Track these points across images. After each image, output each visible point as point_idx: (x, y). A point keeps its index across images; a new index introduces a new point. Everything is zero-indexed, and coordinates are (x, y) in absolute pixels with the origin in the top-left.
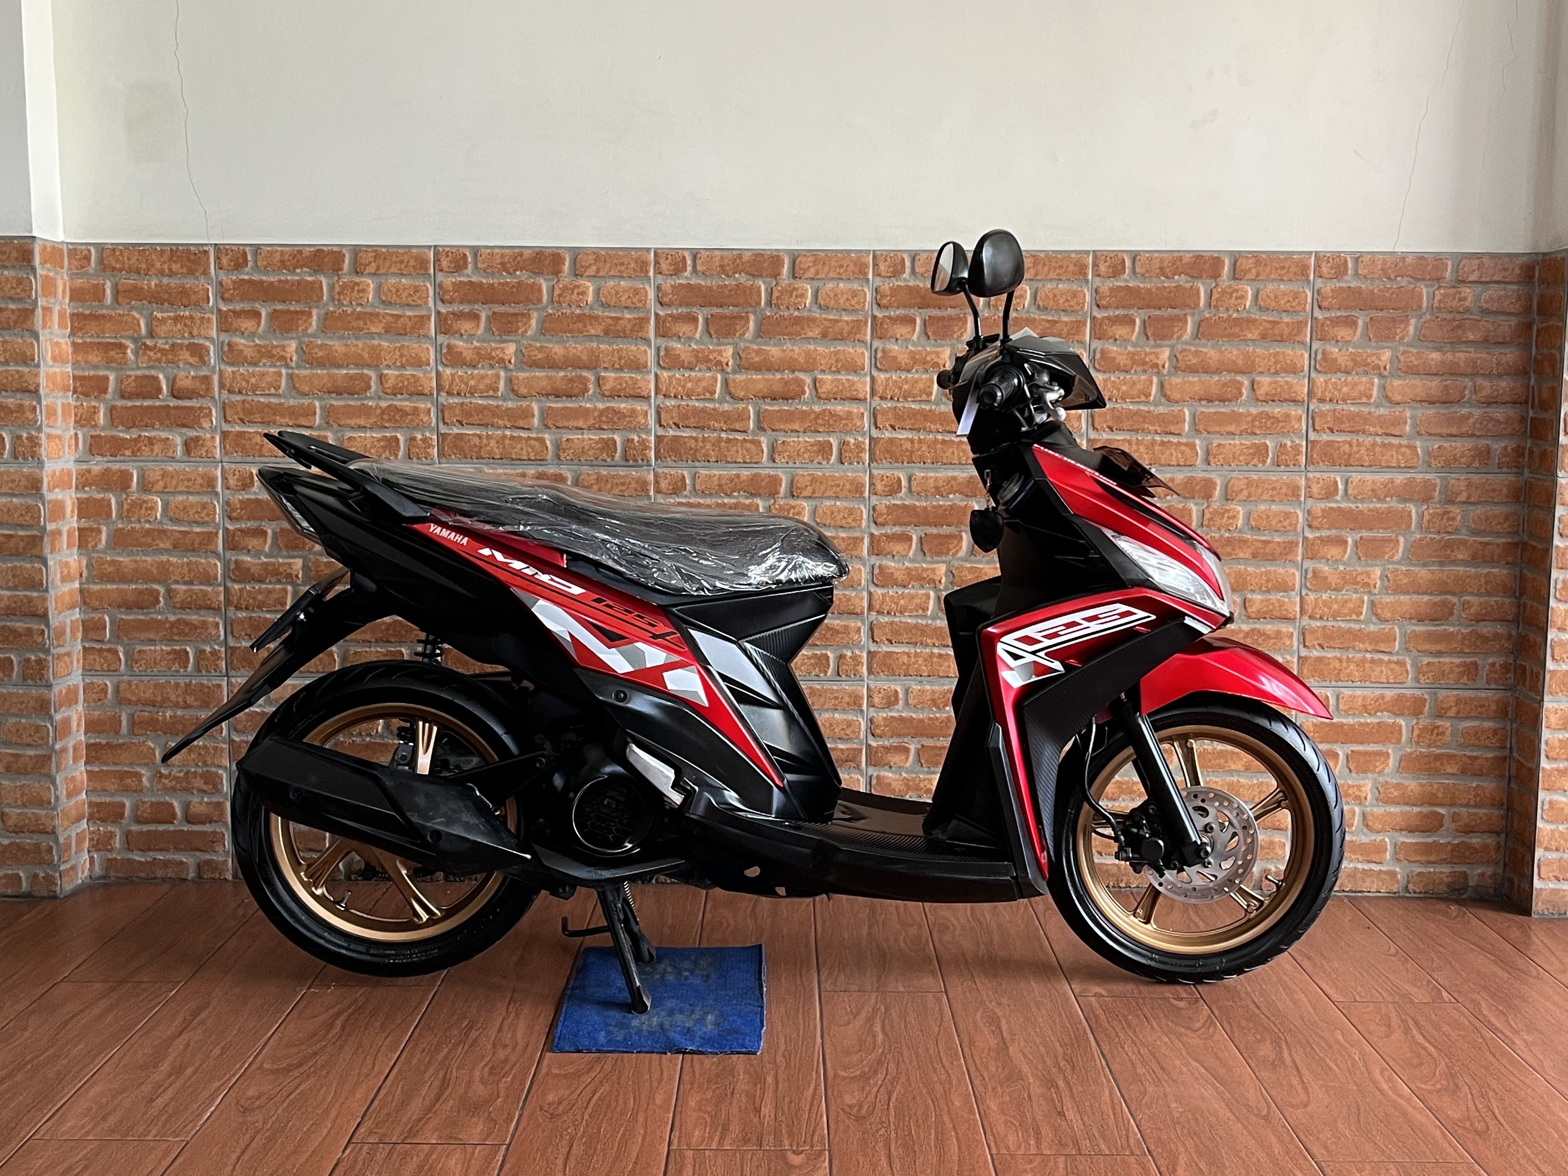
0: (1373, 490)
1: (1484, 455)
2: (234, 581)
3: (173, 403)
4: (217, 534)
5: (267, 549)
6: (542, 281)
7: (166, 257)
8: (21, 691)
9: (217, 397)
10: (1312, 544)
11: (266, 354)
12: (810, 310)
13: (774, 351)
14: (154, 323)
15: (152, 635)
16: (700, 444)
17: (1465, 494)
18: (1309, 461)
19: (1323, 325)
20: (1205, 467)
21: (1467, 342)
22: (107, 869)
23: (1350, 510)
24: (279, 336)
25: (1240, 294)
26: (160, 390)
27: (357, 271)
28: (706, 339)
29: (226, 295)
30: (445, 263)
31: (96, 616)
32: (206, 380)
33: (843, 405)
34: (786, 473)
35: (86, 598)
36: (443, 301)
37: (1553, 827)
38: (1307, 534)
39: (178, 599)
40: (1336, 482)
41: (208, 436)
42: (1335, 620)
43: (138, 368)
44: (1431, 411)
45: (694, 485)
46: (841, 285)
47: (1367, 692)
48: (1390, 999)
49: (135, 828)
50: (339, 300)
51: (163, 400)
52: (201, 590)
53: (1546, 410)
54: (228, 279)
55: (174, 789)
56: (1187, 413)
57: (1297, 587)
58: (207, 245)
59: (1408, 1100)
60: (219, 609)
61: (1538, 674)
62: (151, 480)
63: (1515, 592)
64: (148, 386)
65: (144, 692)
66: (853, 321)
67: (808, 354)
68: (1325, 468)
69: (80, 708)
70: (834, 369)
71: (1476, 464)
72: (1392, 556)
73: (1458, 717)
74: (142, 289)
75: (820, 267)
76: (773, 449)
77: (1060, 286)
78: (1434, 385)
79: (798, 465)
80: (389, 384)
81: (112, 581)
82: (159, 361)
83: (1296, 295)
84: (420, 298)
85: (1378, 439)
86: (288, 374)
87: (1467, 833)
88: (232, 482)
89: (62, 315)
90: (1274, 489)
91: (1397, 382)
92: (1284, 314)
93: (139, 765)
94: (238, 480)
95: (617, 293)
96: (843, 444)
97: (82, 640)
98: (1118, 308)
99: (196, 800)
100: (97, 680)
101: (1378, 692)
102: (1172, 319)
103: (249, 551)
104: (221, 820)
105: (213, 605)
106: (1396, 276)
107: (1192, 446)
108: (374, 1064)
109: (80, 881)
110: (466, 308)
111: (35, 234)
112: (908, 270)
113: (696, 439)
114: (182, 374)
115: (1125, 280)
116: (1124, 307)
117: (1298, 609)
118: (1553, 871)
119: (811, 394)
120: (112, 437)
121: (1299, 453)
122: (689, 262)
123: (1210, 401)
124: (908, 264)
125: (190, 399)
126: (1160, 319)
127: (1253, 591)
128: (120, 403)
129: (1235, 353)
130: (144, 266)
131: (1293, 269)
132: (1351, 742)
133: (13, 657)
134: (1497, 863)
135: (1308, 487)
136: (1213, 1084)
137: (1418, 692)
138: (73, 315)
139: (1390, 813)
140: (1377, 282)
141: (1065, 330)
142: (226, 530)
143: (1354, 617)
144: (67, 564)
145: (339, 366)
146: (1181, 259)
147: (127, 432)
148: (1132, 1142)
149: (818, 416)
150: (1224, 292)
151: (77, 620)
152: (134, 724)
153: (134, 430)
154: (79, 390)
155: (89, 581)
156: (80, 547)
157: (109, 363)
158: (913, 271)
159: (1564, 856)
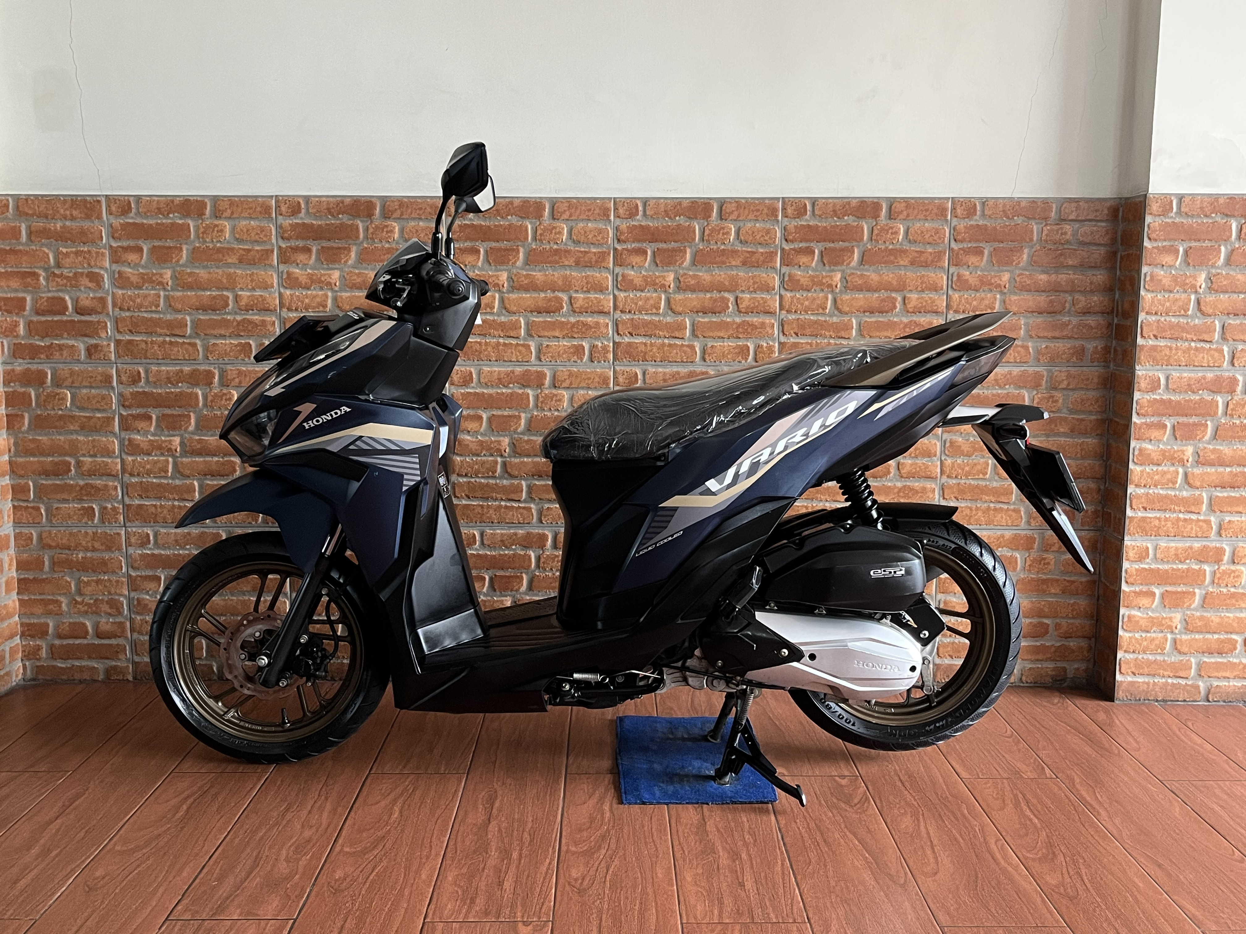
0: (996, 380)
1: (1080, 353)
2: (128, 454)
3: (77, 318)
4: (114, 418)
5: (152, 429)
6: (359, 222)
7: (68, 205)
9: (111, 313)
11: (147, 279)
12: (566, 244)
13: (538, 275)
14: (60, 256)
15: (65, 496)
16: (483, 347)
17: (1065, 382)
19: (957, 254)
21: (1068, 267)
22: (36, 673)
23: (978, 396)
24: (157, 266)
25: (894, 230)
26: (66, 308)
27: (217, 214)
28: (486, 266)
29: (116, 235)
30: (284, 209)
31: (22, 482)
32: (103, 300)
33: (592, 317)
34: (550, 369)
35: (14, 469)
36: (282, 238)
37: (1130, 635)
39: (85, 468)
41: (105, 343)
42: (967, 478)
43: (49, 291)
44: (1040, 319)
45: (479, 379)
46: (590, 225)
48: (1005, 775)
49: (57, 642)
50: (203, 238)
51: (70, 316)
52: (103, 462)
53: (1127, 319)
54: (117, 222)
55: (86, 612)
56: (854, 321)
57: (938, 454)
58: (99, 196)
59: (1017, 868)
60: (118, 475)
61: (1120, 519)
62: (62, 377)
63: (1103, 456)
64: (57, 306)
65: (61, 539)
66: (599, 252)
67: (565, 278)
69: (12, 551)
70: (585, 289)
71: (1074, 359)
73: (1059, 551)
74: (50, 229)
75: (573, 210)
76: (539, 351)
77: (757, 225)
78: (1042, 300)
79: (558, 363)
80: (243, 303)
81: (34, 455)
82: (66, 286)
83: (937, 232)
84: (266, 236)
86: (165, 295)
87: (1066, 638)
88: (124, 379)
91: (1014, 298)
92: (928, 246)
93: (60, 594)
94: (129, 377)
95: (417, 231)
96: (593, 347)
97: (12, 500)
98: (801, 242)
99: (104, 620)
100: (25, 531)
101: (999, 533)
102: (842, 250)
103: (139, 431)
104: (122, 635)
105: (113, 473)
106: (1013, 216)
109: (14, 684)
110: (300, 243)
112: (641, 213)
113: (480, 343)
114: (83, 296)
115: (807, 220)
116: (806, 241)
117: (939, 470)
118: (1130, 668)
119: (568, 309)
120: (30, 344)
123: (872, 312)
124: (640, 208)
125: (90, 314)
126: (833, 250)
128: (35, 318)
129: (891, 276)
130: (50, 212)
131: (935, 211)
134: (1088, 661)
136: (864, 856)
137: (1029, 533)
140: (999, 221)
141: (762, 258)
142: (121, 415)
143: (981, 476)
145: (205, 289)
146: (849, 203)
147: (42, 340)
148: (795, 911)
149: (573, 325)
150: (882, 229)
151: (7, 485)
152: (54, 563)
153: (47, 339)
154: (3, 308)
155: (16, 455)
156: (8, 429)
157: (26, 287)
158: (645, 214)
159: (1140, 657)
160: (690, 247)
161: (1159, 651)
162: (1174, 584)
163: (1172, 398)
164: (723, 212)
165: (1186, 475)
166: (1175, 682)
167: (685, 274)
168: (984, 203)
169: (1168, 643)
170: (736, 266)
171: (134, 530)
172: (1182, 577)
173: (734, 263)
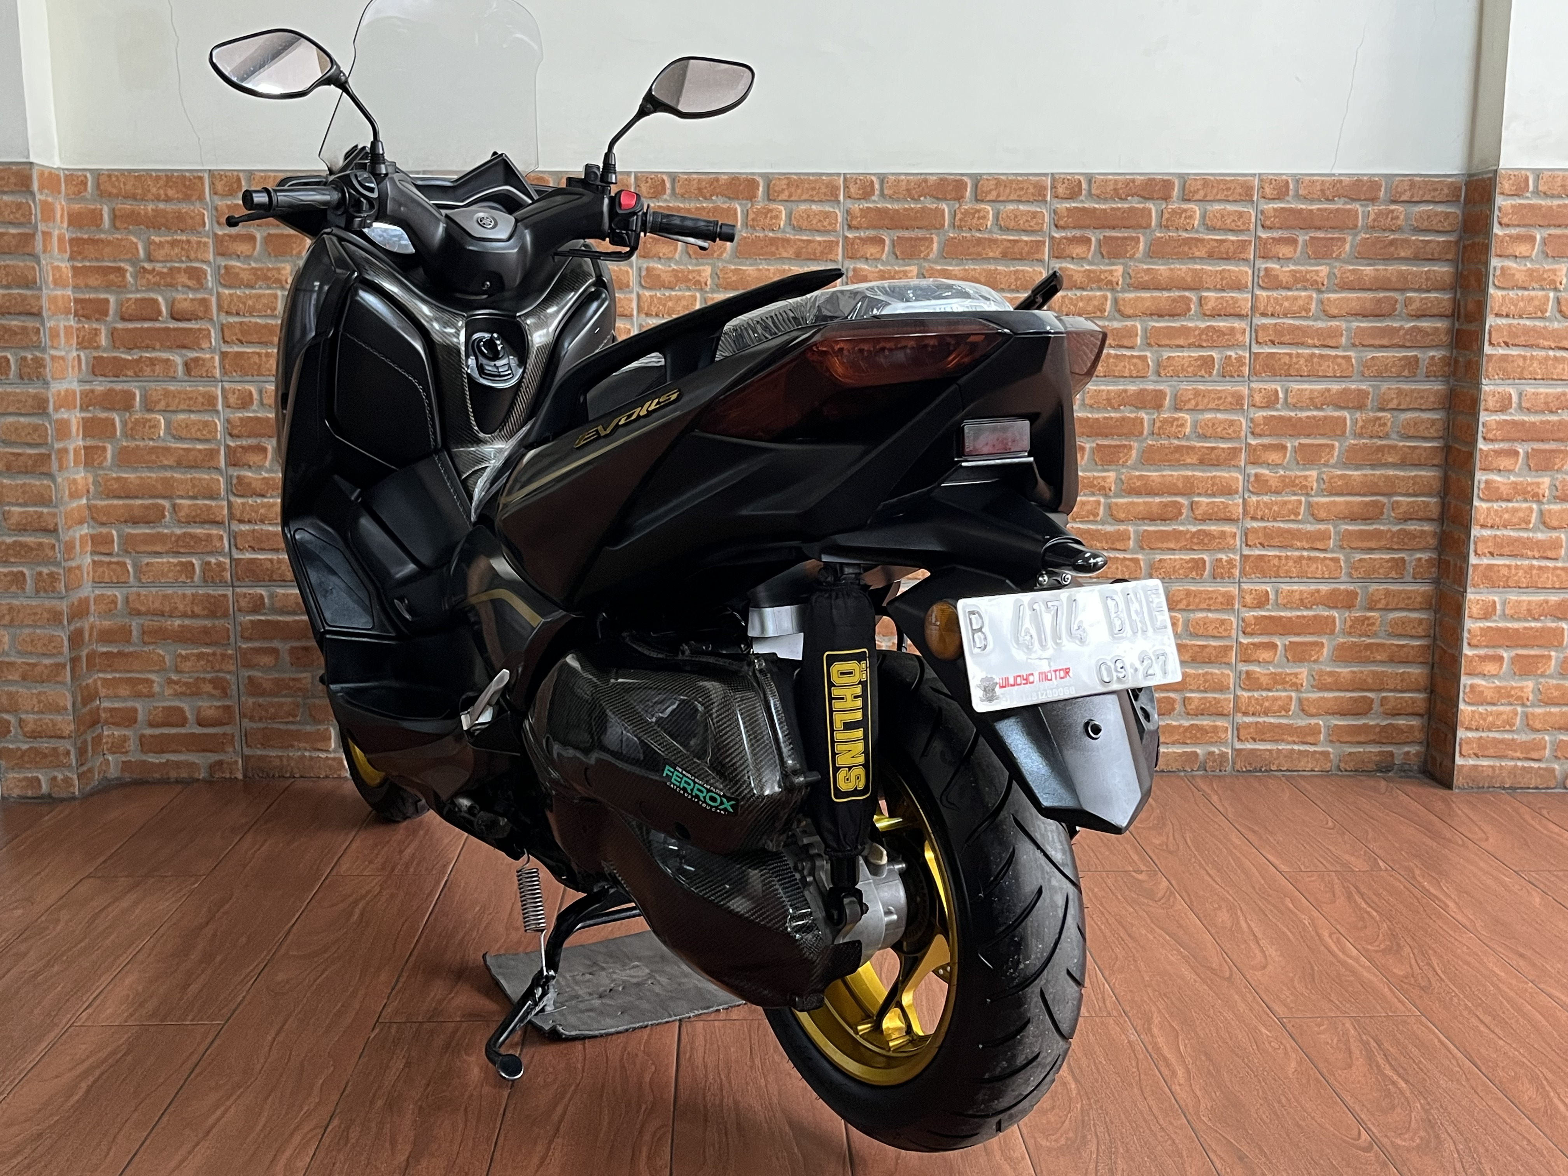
0: (1311, 399)
1: (1412, 364)
2: (236, 495)
3: (173, 325)
4: (218, 451)
5: (267, 464)
7: (161, 183)
8: (34, 603)
9: (215, 318)
10: (1255, 450)
11: (261, 276)
12: (784, 232)
13: (749, 270)
14: (152, 247)
15: (158, 549)
17: (1395, 401)
18: (1253, 372)
19: (1265, 244)
20: (1154, 378)
21: (1399, 259)
22: (123, 770)
23: (1290, 419)
24: (273, 259)
25: (1188, 214)
26: (160, 313)
28: (685, 259)
32: (204, 302)
35: (93, 514)
37: (1474, 708)
38: (1249, 441)
39: (183, 513)
40: (1277, 391)
41: (208, 356)
42: (1275, 520)
43: (137, 291)
44: (1365, 324)
46: (814, 207)
47: (1303, 587)
48: (1331, 868)
49: (148, 731)
51: (164, 322)
52: (206, 505)
53: (1471, 322)
54: (223, 203)
55: (183, 694)
56: (1139, 327)
57: (1240, 489)
58: (201, 171)
59: (1357, 960)
60: (223, 522)
61: (1461, 568)
62: (154, 399)
63: (1440, 492)
64: (147, 309)
65: (153, 603)
66: (824, 241)
68: (1267, 379)
69: (91, 618)
71: (1406, 373)
72: (1328, 460)
73: (1386, 609)
74: (139, 213)
75: (793, 190)
77: (1021, 207)
78: (1367, 299)
81: (119, 497)
82: (159, 284)
83: (1241, 215)
85: (1317, 351)
86: (283, 296)
87: (1394, 715)
88: (232, 400)
89: (61, 239)
90: (1220, 398)
91: (1333, 296)
92: (1230, 234)
93: (150, 672)
94: (238, 399)
97: (91, 554)
98: (1074, 228)
99: (206, 704)
100: (109, 592)
101: (1313, 587)
102: (1125, 238)
103: (250, 467)
104: (229, 722)
105: (217, 519)
106: (1334, 197)
107: (1144, 358)
108: (394, 947)
109: (96, 782)
111: (32, 160)
112: (877, 192)
114: (180, 296)
115: (1081, 201)
116: (1080, 227)
117: (1241, 510)
118: (1472, 749)
120: (115, 358)
121: (1243, 364)
122: (668, 185)
123: (1160, 316)
124: (877, 186)
125: (189, 320)
126: (1114, 239)
127: (1199, 495)
128: (120, 325)
129: (1184, 270)
130: (140, 191)
131: (1239, 190)
132: (1288, 634)
133: (25, 570)
134: (1421, 743)
135: (1251, 396)
136: (1178, 951)
137: (1351, 587)
138: (71, 240)
139: (1323, 698)
140: (1316, 202)
141: (1025, 249)
142: (227, 447)
143: (1292, 517)
144: (75, 481)
147: (129, 353)
148: (1108, 1004)
150: (1174, 213)
151: (86, 535)
152: (144, 633)
153: (136, 351)
154: (80, 312)
155: (94, 498)
156: (86, 464)
157: (108, 288)
158: (882, 194)
159: (1484, 735)
160: (938, 235)
161: (1508, 728)
162: (1525, 646)
163: (1526, 419)
164: (979, 191)
165: (1541, 513)
166: (1527, 764)
167: (932, 269)
168: (1297, 181)
169: (1519, 718)
170: (995, 259)
171: (244, 590)
172: (1535, 637)
173: (991, 254)
